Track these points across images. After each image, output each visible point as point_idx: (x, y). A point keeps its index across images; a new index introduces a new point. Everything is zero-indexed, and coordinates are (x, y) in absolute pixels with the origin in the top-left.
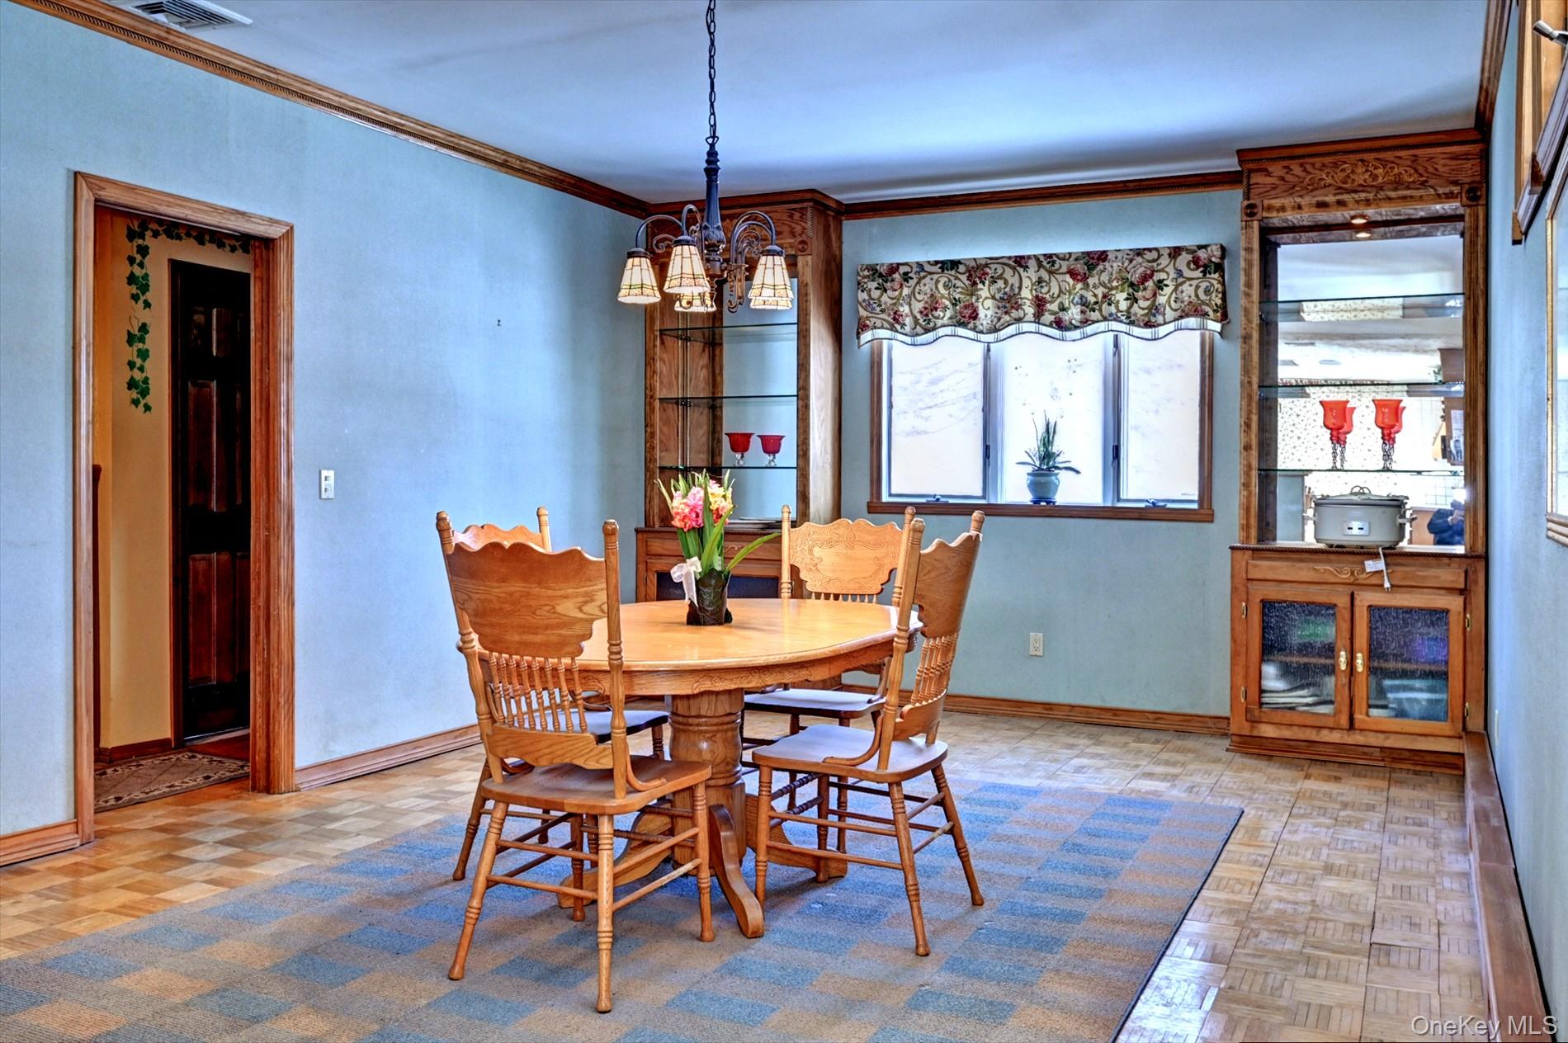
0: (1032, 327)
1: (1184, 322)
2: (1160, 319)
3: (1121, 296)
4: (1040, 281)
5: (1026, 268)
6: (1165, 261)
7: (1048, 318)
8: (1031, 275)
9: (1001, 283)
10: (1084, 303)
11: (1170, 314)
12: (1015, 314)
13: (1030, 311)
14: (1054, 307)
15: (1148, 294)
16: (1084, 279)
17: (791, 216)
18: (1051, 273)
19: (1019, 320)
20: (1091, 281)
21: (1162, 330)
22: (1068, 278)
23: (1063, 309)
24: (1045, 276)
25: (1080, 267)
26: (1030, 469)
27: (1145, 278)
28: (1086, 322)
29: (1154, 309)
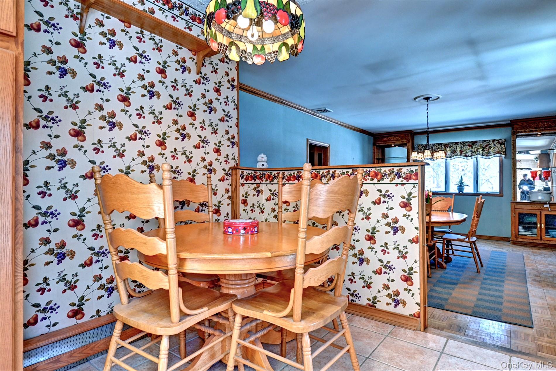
0: (459, 156)
1: (495, 155)
2: (490, 155)
3: (481, 150)
4: (461, 147)
5: (458, 145)
6: (491, 143)
7: (463, 155)
9: (452, 148)
10: (472, 151)
11: (492, 153)
12: (455, 154)
13: (459, 153)
14: (465, 152)
15: (487, 149)
16: (472, 147)
17: (405, 136)
18: (464, 145)
19: (456, 155)
20: (473, 147)
21: (490, 157)
22: (468, 146)
23: (467, 153)
24: (462, 146)
25: (471, 144)
26: (458, 185)
27: (486, 146)
28: (472, 155)
29: (489, 153)
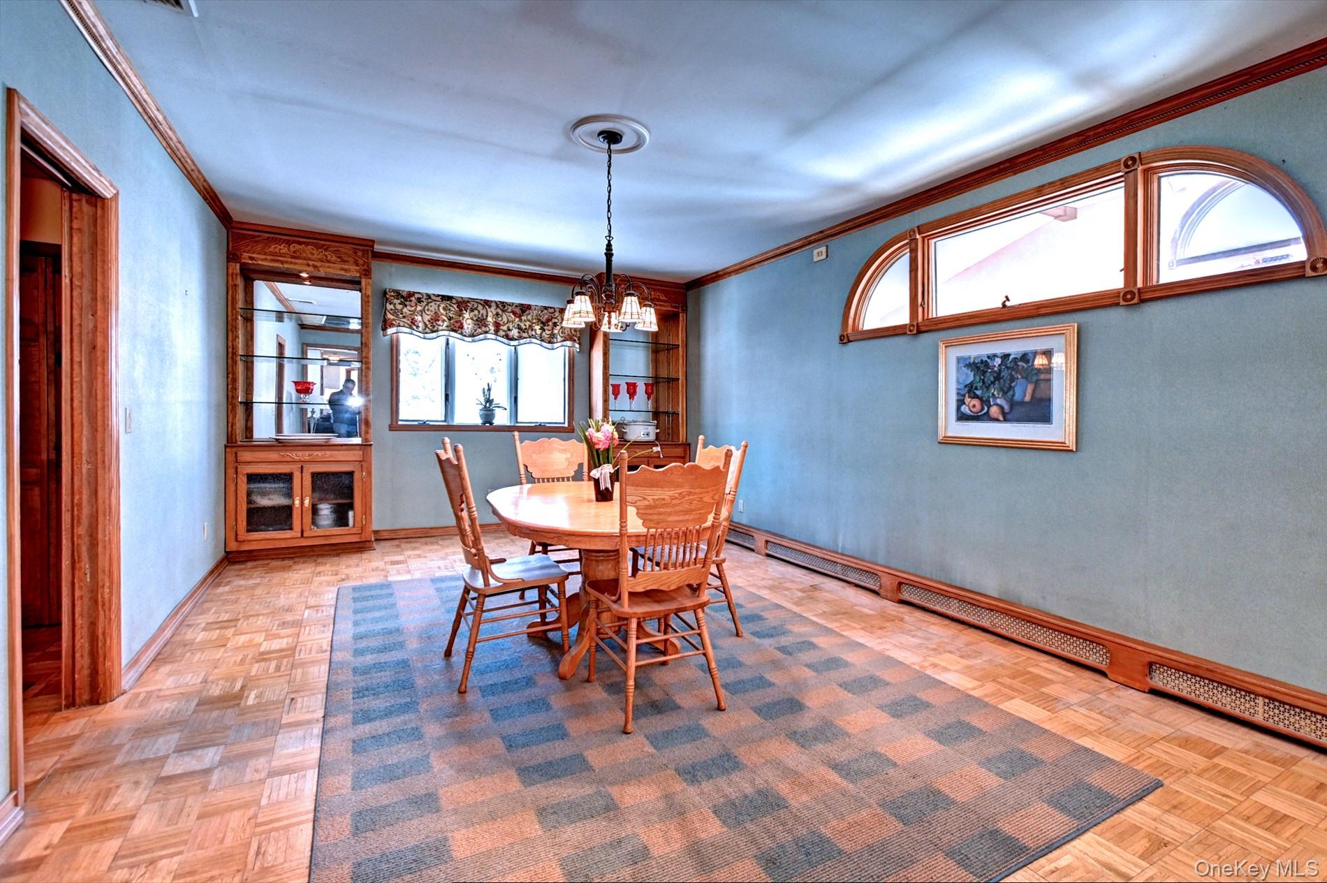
0: (493, 337)
1: (565, 343)
2: (555, 340)
3: (537, 327)
4: (497, 314)
5: (490, 307)
6: (557, 314)
7: (501, 333)
8: (492, 311)
9: (476, 312)
10: (519, 328)
11: (559, 339)
12: (484, 329)
13: (492, 328)
14: (505, 328)
15: (550, 328)
16: (520, 317)
17: (356, 253)
18: (503, 311)
19: (486, 332)
20: (523, 318)
21: (556, 345)
22: (511, 314)
23: (509, 330)
24: (500, 312)
25: (518, 311)
26: (481, 407)
27: (549, 320)
28: (520, 338)
29: (553, 336)
